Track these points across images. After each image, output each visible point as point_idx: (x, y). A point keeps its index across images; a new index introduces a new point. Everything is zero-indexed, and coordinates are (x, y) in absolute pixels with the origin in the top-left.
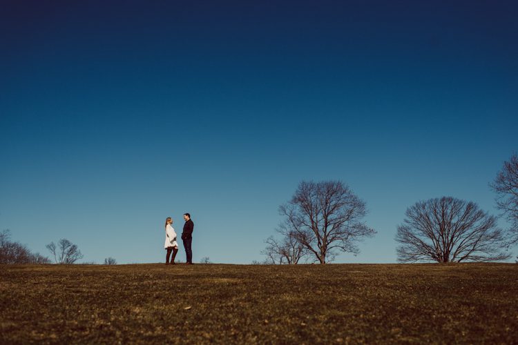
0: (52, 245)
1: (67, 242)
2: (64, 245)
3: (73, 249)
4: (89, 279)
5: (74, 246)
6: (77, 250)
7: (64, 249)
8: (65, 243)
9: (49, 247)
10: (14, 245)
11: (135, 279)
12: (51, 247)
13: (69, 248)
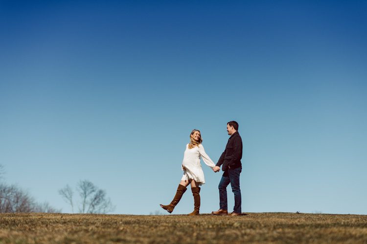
0: (68, 189)
1: (89, 184)
2: (85, 190)
3: (99, 197)
4: (134, 228)
5: (101, 192)
6: (106, 197)
7: (85, 197)
8: (87, 187)
9: (62, 192)
10: (11, 190)
11: (208, 228)
12: (66, 193)
13: (93, 195)
